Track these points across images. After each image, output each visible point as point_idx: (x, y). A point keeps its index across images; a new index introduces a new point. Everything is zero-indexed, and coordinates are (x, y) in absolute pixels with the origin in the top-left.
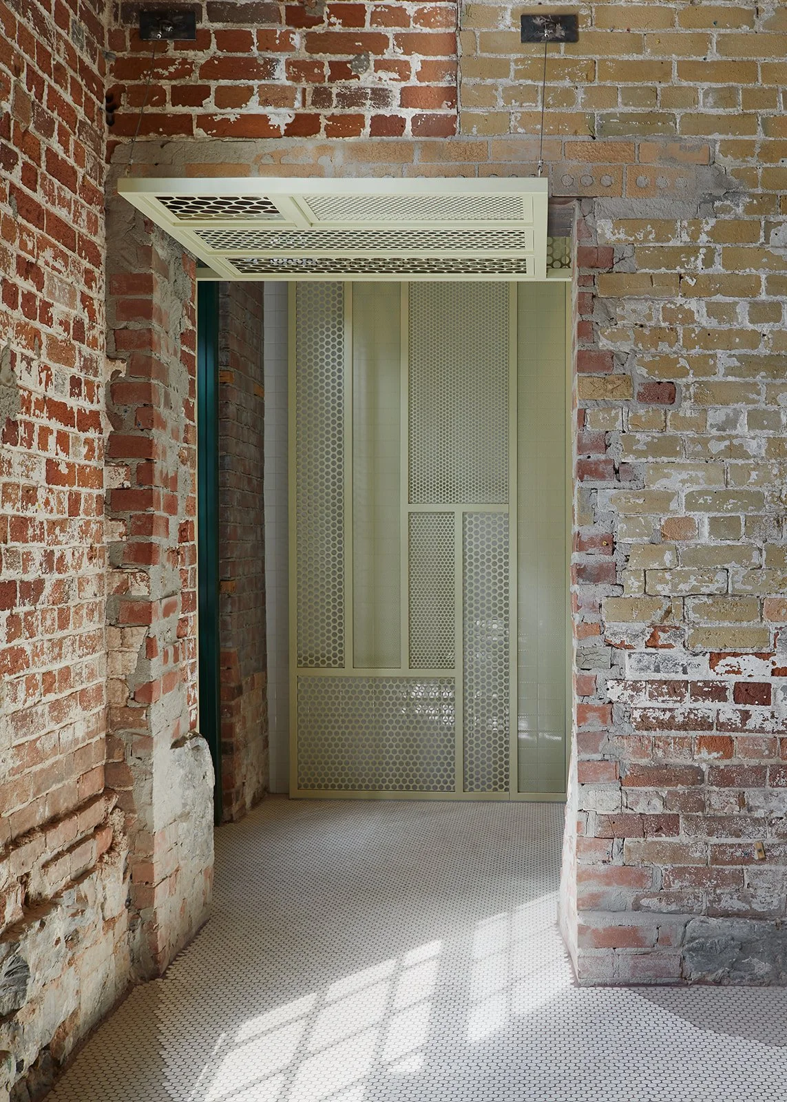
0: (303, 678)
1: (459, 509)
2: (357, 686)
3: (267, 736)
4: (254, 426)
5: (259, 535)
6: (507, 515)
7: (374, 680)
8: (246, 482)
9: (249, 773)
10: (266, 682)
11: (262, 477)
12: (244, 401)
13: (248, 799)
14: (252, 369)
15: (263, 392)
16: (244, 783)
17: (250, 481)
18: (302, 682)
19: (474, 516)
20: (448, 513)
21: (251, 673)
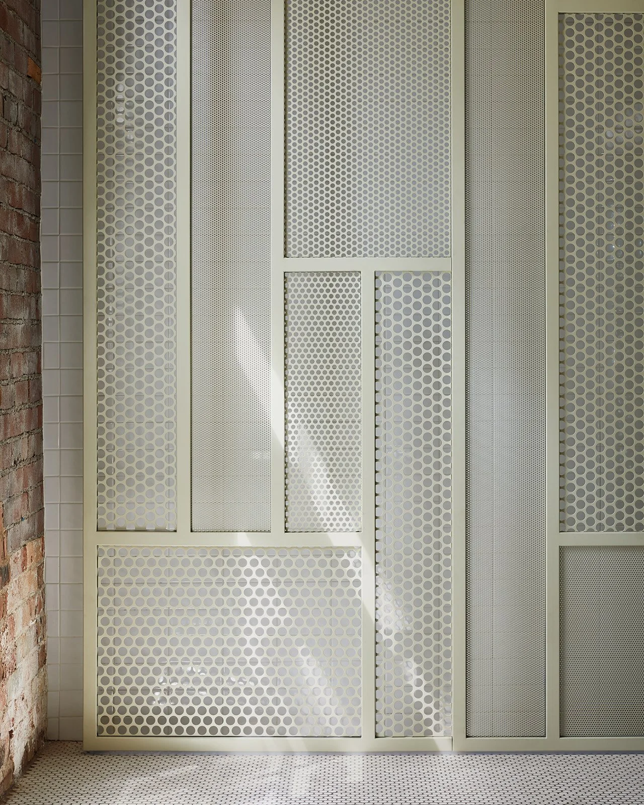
0: (106, 550)
1: (367, 266)
2: (185, 563)
3: (44, 646)
4: (28, 128)
5: (33, 310)
6: (447, 277)
7: (225, 552)
8: (15, 220)
9: (18, 714)
10: (43, 556)
11: (38, 215)
12: (12, 83)
13: (17, 759)
14: (24, 33)
15: (40, 74)
16: (11, 732)
17: (21, 218)
18: (106, 556)
19: (394, 278)
20: (350, 273)
21: (23, 543)
